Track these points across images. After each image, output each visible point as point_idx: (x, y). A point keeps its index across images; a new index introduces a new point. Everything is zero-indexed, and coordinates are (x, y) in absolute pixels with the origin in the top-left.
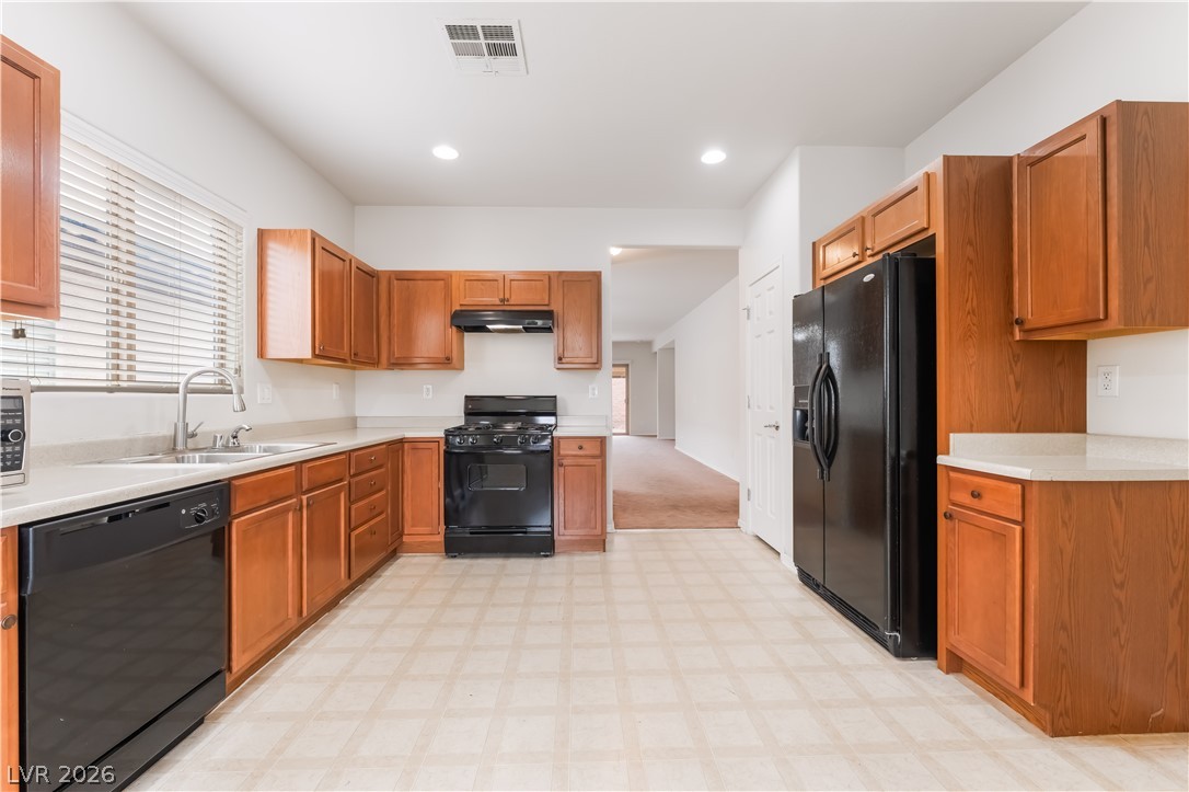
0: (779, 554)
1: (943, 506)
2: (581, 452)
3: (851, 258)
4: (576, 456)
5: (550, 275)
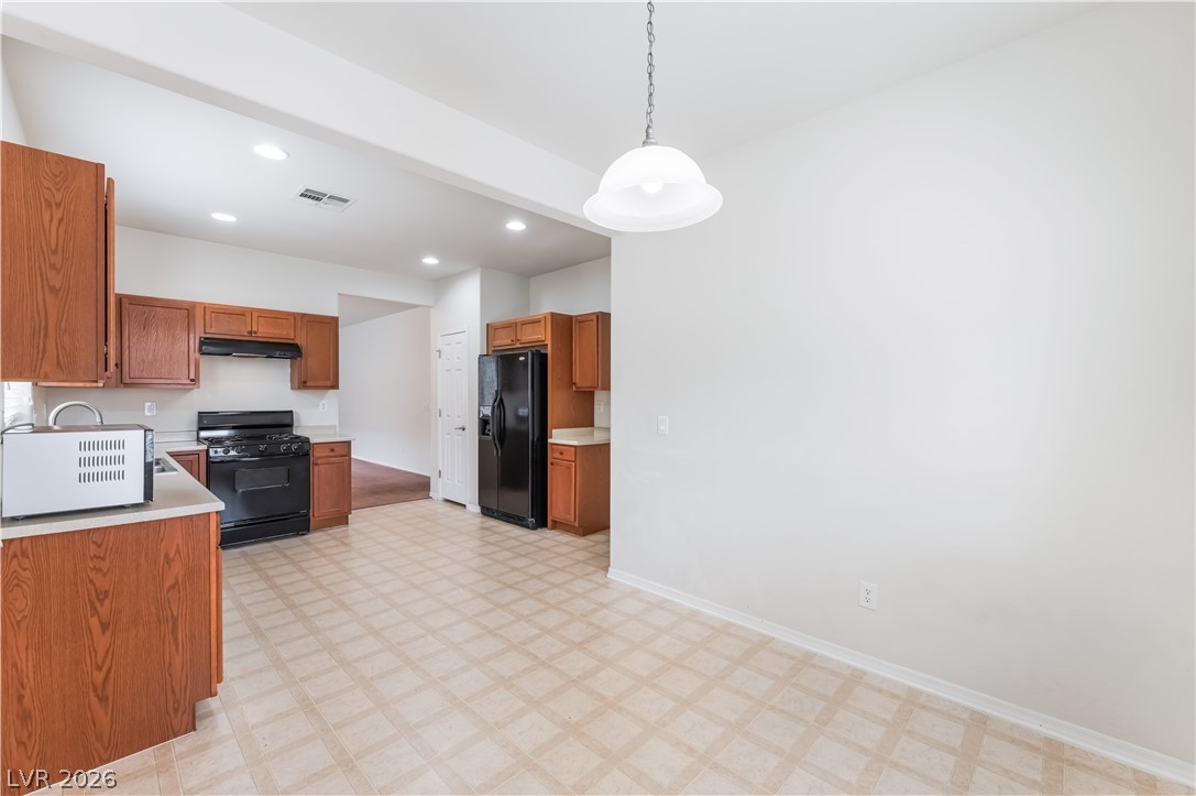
0: (464, 506)
1: (549, 460)
2: (333, 454)
3: (509, 341)
4: (328, 457)
5: (294, 315)
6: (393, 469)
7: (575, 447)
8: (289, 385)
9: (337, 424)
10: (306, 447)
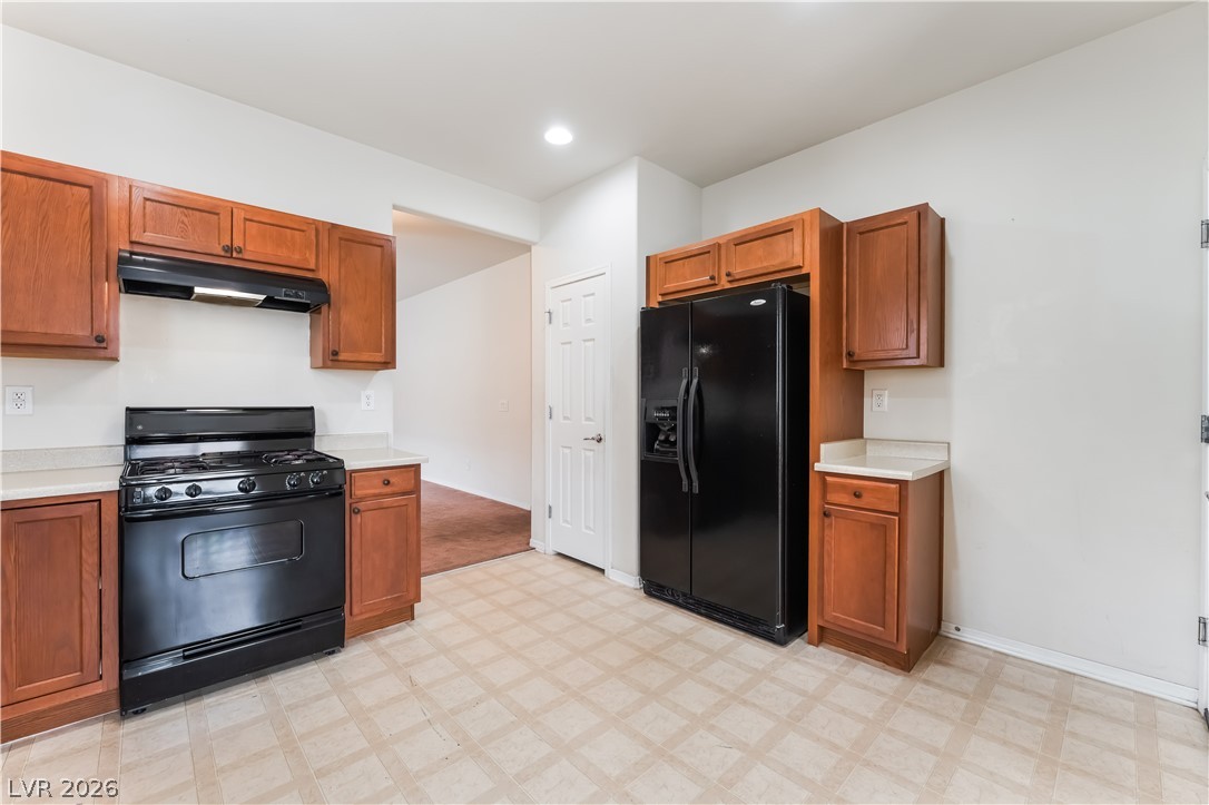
0: (602, 571)
1: (814, 506)
2: (387, 490)
3: (705, 279)
4: (376, 496)
5: (317, 226)
6: (456, 491)
7: (902, 484)
8: (308, 360)
9: (391, 431)
10: (338, 478)
